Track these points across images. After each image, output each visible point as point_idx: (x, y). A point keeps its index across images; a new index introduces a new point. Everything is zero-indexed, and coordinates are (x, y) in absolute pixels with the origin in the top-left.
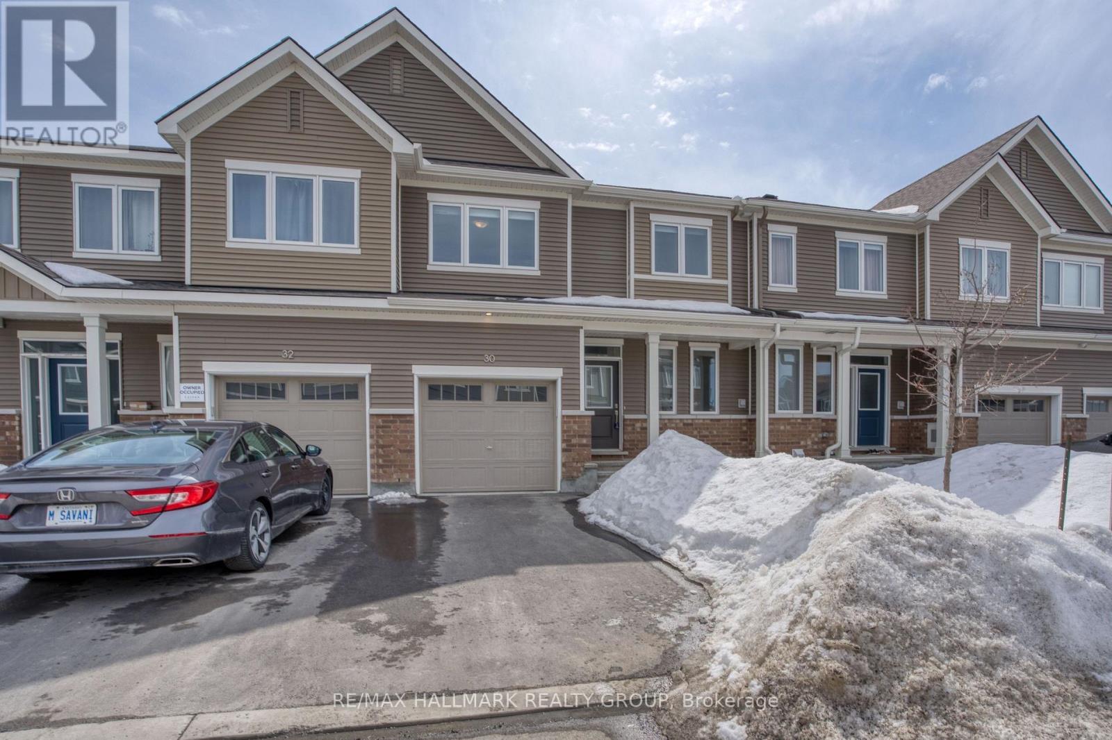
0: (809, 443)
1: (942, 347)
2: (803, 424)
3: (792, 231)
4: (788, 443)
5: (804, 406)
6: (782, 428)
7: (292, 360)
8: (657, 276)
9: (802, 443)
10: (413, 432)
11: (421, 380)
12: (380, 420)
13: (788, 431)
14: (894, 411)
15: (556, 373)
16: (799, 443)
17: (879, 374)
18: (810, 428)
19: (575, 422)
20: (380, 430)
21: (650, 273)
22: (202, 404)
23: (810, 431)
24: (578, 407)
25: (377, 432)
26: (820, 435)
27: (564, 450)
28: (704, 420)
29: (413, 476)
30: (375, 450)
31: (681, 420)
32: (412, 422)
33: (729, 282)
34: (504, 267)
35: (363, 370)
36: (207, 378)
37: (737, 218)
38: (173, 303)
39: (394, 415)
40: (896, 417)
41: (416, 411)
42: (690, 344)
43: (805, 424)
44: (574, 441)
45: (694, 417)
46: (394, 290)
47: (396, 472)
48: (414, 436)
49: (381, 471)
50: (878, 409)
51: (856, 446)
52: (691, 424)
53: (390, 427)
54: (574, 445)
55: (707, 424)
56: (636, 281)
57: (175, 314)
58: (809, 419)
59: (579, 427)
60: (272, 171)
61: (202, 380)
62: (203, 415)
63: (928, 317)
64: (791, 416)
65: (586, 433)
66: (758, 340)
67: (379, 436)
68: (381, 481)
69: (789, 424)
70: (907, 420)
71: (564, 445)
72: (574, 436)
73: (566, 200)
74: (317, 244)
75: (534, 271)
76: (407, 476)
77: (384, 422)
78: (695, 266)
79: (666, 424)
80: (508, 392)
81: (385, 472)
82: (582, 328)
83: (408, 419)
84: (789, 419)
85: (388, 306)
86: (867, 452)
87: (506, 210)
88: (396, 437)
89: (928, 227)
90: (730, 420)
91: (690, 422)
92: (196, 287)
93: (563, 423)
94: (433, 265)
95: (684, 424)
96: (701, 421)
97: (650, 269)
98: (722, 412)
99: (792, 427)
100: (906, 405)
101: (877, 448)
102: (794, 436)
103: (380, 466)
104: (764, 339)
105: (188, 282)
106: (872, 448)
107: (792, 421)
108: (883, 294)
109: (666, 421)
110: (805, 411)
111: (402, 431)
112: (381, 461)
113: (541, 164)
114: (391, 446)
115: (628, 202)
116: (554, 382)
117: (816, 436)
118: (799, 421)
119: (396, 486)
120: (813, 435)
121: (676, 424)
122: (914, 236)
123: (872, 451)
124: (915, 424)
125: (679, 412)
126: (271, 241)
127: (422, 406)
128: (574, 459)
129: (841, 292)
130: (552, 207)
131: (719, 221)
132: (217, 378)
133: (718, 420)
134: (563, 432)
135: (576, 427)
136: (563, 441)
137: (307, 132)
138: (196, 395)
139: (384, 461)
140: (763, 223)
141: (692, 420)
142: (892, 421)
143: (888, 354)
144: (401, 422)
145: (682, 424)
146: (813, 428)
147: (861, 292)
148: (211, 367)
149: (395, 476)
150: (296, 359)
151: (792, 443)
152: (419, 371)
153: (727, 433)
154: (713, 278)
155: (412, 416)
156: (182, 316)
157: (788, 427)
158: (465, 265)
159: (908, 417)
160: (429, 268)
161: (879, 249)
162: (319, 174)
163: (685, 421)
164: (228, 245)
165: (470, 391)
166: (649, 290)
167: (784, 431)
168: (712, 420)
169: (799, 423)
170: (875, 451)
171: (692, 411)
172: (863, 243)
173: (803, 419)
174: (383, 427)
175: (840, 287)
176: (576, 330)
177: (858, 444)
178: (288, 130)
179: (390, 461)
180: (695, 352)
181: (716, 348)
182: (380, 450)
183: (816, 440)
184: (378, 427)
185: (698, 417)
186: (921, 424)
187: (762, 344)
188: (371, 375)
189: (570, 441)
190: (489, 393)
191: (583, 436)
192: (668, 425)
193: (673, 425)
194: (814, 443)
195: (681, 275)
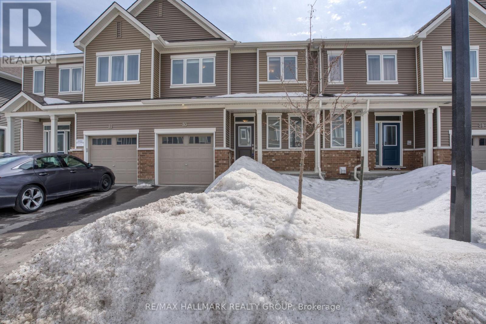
0: (350, 163)
1: (427, 109)
2: (346, 153)
3: (340, 53)
4: (338, 164)
5: (347, 144)
6: (334, 155)
7: (112, 128)
8: (270, 82)
9: (346, 164)
10: (154, 157)
11: (159, 135)
12: (141, 153)
13: (337, 157)
14: (405, 146)
15: (212, 130)
16: (344, 164)
17: (396, 126)
18: (350, 156)
19: (220, 153)
20: (141, 157)
21: (266, 81)
22: (82, 147)
23: (349, 157)
24: (222, 146)
25: (140, 157)
26: (356, 160)
27: (216, 166)
29: (154, 177)
30: (139, 165)
31: (283, 152)
32: (154, 153)
33: (306, 82)
34: (201, 84)
35: (135, 132)
37: (312, 50)
38: (75, 109)
39: (147, 151)
40: (406, 150)
41: (156, 149)
43: (347, 153)
44: (220, 162)
45: (290, 150)
46: (152, 97)
47: (147, 175)
48: (154, 160)
49: (141, 175)
50: (396, 145)
51: (382, 165)
52: (288, 154)
53: (145, 156)
54: (220, 164)
55: (297, 154)
56: (260, 85)
57: (76, 113)
58: (350, 151)
59: (222, 155)
60: (110, 54)
61: (83, 138)
63: (423, 92)
65: (225, 158)
67: (141, 160)
68: (141, 179)
69: (337, 154)
70: (413, 151)
71: (216, 164)
72: (220, 160)
73: (227, 51)
74: (125, 82)
75: (213, 84)
76: (151, 177)
77: (143, 153)
78: (289, 74)
79: (275, 154)
80: (196, 139)
81: (143, 175)
82: (224, 108)
83: (152, 152)
84: (338, 151)
85: (142, 104)
86: (386, 169)
87: (201, 59)
88: (147, 160)
89: (421, 42)
90: (309, 151)
91: (288, 152)
92: (86, 102)
93: (216, 153)
94: (173, 86)
95: (285, 154)
96: (294, 152)
97: (267, 79)
99: (340, 155)
100: (412, 142)
101: (393, 167)
102: (340, 160)
103: (141, 172)
104: (317, 109)
105: (83, 101)
106: (390, 167)
107: (340, 152)
108: (395, 82)
109: (276, 152)
110: (347, 147)
111: (149, 157)
112: (141, 170)
114: (145, 164)
115: (256, 48)
117: (354, 160)
118: (344, 152)
119: (146, 181)
120: (352, 159)
121: (281, 154)
122: (414, 48)
123: (389, 169)
124: (417, 153)
125: (283, 148)
126: (110, 82)
127: (159, 147)
128: (220, 170)
129: (369, 82)
130: (221, 55)
131: (301, 53)
132: (89, 137)
134: (216, 157)
135: (221, 155)
136: (216, 162)
137: (123, 37)
138: (81, 144)
139: (143, 170)
140: (324, 51)
141: (289, 151)
142: (404, 152)
143: (401, 114)
144: (149, 153)
145: (283, 154)
146: (352, 155)
147: (382, 81)
148: (86, 133)
149: (146, 177)
150: (114, 128)
151: (340, 164)
152: (157, 131)
154: (297, 80)
155: (153, 151)
156: (78, 114)
157: (337, 155)
158: (185, 84)
159: (414, 149)
160: (171, 87)
161: (393, 58)
162: (126, 53)
163: (285, 152)
164: (96, 85)
166: (266, 89)
167: (335, 157)
169: (344, 153)
170: (391, 168)
171: (289, 147)
172: (382, 55)
173: (346, 151)
174: (142, 156)
175: (370, 80)
176: (222, 109)
177: (383, 164)
178: (116, 38)
179: (145, 170)
180: (291, 118)
181: (301, 115)
182: (141, 165)
183: (354, 162)
184: (141, 156)
185: (292, 150)
186: (420, 153)
187: (316, 112)
188: (139, 134)
189: (218, 162)
190: (186, 140)
191: (224, 160)
192: (277, 154)
193: (279, 154)
194: (352, 164)
195: (282, 81)
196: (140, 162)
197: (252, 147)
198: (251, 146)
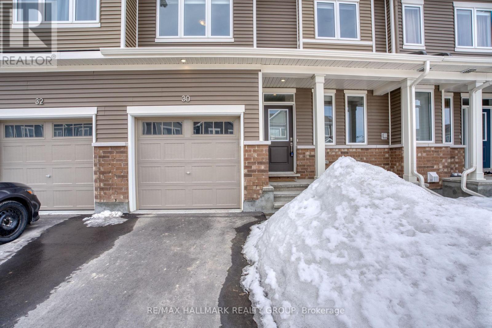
0: (441, 167)
2: (436, 151)
4: (425, 167)
5: (436, 137)
6: (420, 154)
7: (43, 105)
9: (435, 167)
10: (127, 160)
11: (135, 118)
12: (102, 152)
13: (424, 158)
15: (239, 109)
16: (433, 167)
18: (441, 155)
19: (254, 151)
20: (101, 159)
23: (441, 158)
24: (257, 138)
25: (99, 161)
26: (449, 161)
27: (246, 175)
28: (356, 149)
29: (127, 197)
30: (98, 176)
31: (339, 149)
32: (126, 152)
35: (90, 112)
39: (111, 147)
41: (130, 144)
43: (438, 152)
44: (254, 167)
45: (349, 147)
47: (113, 194)
48: (127, 164)
49: (103, 193)
53: (108, 157)
54: (254, 171)
55: (359, 152)
58: (441, 148)
59: (258, 155)
64: (427, 146)
65: (264, 161)
67: (101, 165)
68: (102, 201)
69: (424, 152)
71: (246, 170)
72: (254, 163)
76: (123, 197)
77: (104, 152)
80: (202, 127)
81: (105, 194)
83: (123, 150)
84: (425, 147)
88: (113, 165)
90: (376, 149)
91: (346, 150)
93: (245, 151)
94: (160, 39)
96: (354, 150)
97: (314, 35)
98: (369, 143)
99: (428, 154)
102: (428, 161)
103: (102, 189)
107: (427, 149)
109: (329, 150)
110: (437, 141)
111: (117, 160)
112: (102, 185)
114: (110, 172)
116: (238, 117)
117: (446, 161)
118: (433, 149)
119: (112, 206)
120: (444, 160)
121: (336, 152)
125: (338, 143)
127: (134, 140)
128: (254, 183)
129: (459, 49)
133: (367, 149)
134: (245, 159)
135: (255, 155)
136: (246, 167)
139: (105, 185)
141: (348, 149)
144: (117, 152)
145: (340, 153)
146: (444, 154)
149: (112, 197)
150: (46, 105)
151: (427, 167)
152: (133, 111)
153: (374, 159)
155: (125, 147)
160: (157, 41)
163: (343, 150)
167: (421, 158)
168: (362, 149)
169: (433, 151)
170: (490, 173)
171: (347, 143)
173: (435, 148)
174: (104, 157)
175: (458, 45)
179: (109, 185)
180: (348, 97)
181: (364, 94)
182: (102, 176)
183: (446, 164)
184: (100, 157)
185: (352, 147)
188: (97, 116)
189: (251, 167)
190: (188, 128)
191: (261, 163)
192: (330, 153)
193: (334, 153)
194: (444, 167)
195: (338, 38)
196: (99, 169)
197: (290, 142)
198: (288, 140)
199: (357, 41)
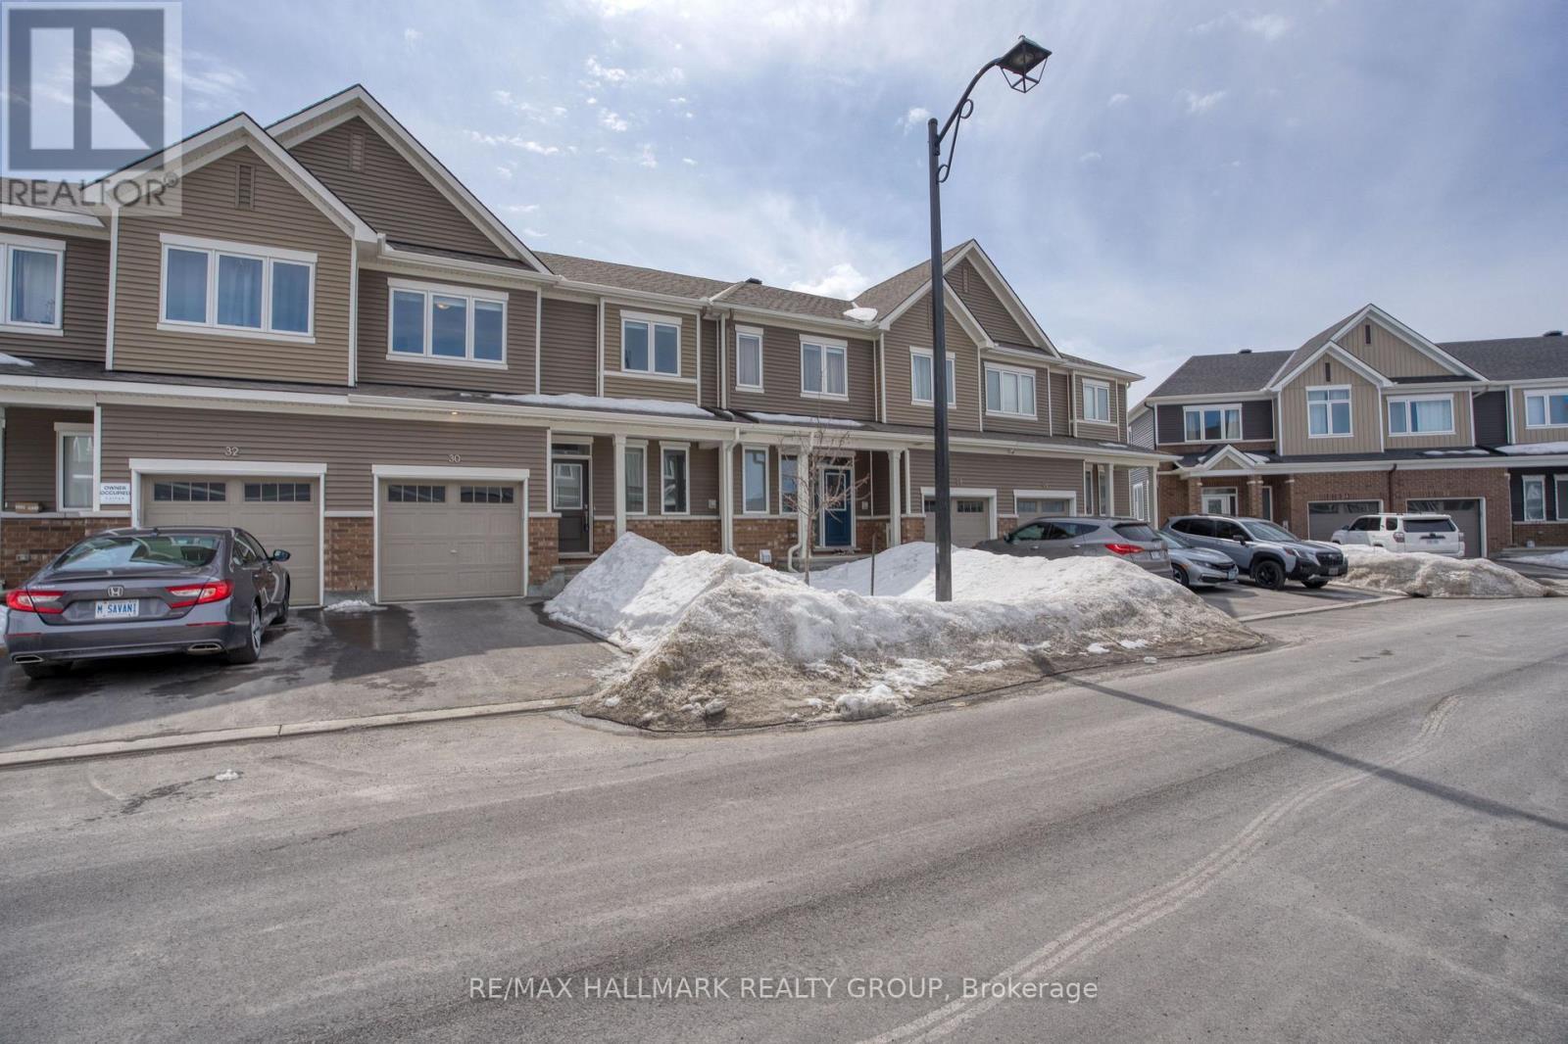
0: (776, 543)
1: (891, 452)
2: (769, 525)
3: (759, 333)
4: (757, 544)
5: (771, 507)
6: (750, 529)
7: (237, 458)
8: (626, 373)
9: (769, 544)
10: (372, 535)
11: (382, 480)
12: (336, 524)
13: (756, 532)
14: (859, 511)
15: (522, 474)
16: (765, 544)
17: (844, 475)
18: (777, 529)
19: (541, 525)
20: (336, 534)
21: (619, 370)
22: (128, 507)
23: (777, 532)
24: (544, 508)
25: (333, 536)
27: (530, 553)
28: (674, 521)
29: (371, 583)
30: (330, 556)
31: (652, 521)
32: (372, 525)
33: (697, 381)
34: (469, 360)
35: (318, 469)
36: (134, 478)
37: (706, 317)
38: (96, 393)
39: (352, 518)
40: (861, 518)
41: (375, 513)
42: (661, 443)
43: (772, 525)
44: (541, 544)
45: (665, 518)
46: (351, 383)
47: (352, 579)
48: (373, 541)
49: (336, 578)
50: (845, 509)
51: (824, 546)
52: (662, 526)
53: (346, 531)
54: (542, 548)
55: (677, 525)
56: (606, 377)
57: (98, 404)
58: (776, 520)
59: (546, 530)
60: (214, 249)
61: (129, 479)
62: (127, 520)
63: (885, 420)
64: (757, 517)
65: (553, 536)
66: (721, 442)
67: (334, 541)
68: (336, 589)
69: (756, 525)
70: (870, 520)
71: (531, 548)
72: (541, 539)
73: (536, 293)
74: (266, 330)
75: (501, 365)
76: (365, 583)
77: (340, 525)
78: (665, 362)
79: (636, 526)
80: (472, 493)
81: (340, 579)
82: (549, 428)
83: (367, 522)
84: (757, 520)
86: (832, 553)
87: (472, 300)
88: (353, 541)
89: (882, 336)
90: (700, 521)
91: (657, 524)
92: (118, 374)
93: (530, 525)
94: (393, 355)
95: (655, 526)
96: (672, 522)
97: (620, 366)
98: (692, 513)
99: (759, 528)
100: (870, 505)
101: (842, 548)
102: (761, 536)
103: (335, 573)
104: (728, 442)
105: (109, 366)
106: (838, 548)
107: (760, 522)
108: (844, 397)
109: (634, 523)
110: (772, 513)
111: (360, 536)
112: (336, 568)
113: (511, 255)
114: (348, 551)
115: (598, 297)
116: (521, 483)
117: (783, 537)
118: (766, 522)
119: (354, 594)
120: (779, 536)
121: (647, 525)
122: (871, 343)
123: (837, 552)
124: (877, 525)
125: (649, 512)
126: (211, 325)
127: (382, 508)
128: (541, 562)
129: (805, 394)
130: (521, 299)
131: (688, 320)
132: (144, 477)
133: (689, 521)
134: (530, 534)
135: (543, 529)
136: (530, 544)
137: (258, 210)
138: (120, 496)
139: (340, 568)
140: (731, 323)
141: (663, 521)
142: (857, 521)
143: (852, 455)
144: (359, 525)
145: (652, 526)
146: (780, 529)
147: (825, 394)
148: (138, 465)
149: (351, 585)
150: (242, 457)
151: (760, 544)
152: (380, 470)
153: (697, 535)
154: (683, 376)
155: (371, 519)
156: (105, 407)
157: (756, 528)
158: (428, 356)
159: (873, 517)
160: (388, 358)
161: (840, 353)
162: (269, 256)
164: (159, 327)
165: (434, 492)
166: (617, 388)
167: (751, 532)
168: (682, 521)
169: (766, 525)
170: (841, 551)
171: (663, 512)
172: (825, 347)
173: (769, 520)
174: (338, 531)
175: (805, 389)
176: (544, 430)
177: (827, 544)
178: (236, 206)
179: (346, 567)
180: (665, 451)
181: (686, 448)
182: (336, 556)
183: (783, 540)
184: (334, 531)
185: (669, 518)
186: (881, 524)
187: (725, 446)
188: (326, 475)
189: (537, 543)
190: (453, 495)
191: (549, 539)
192: (639, 526)
193: (644, 527)
194: (780, 544)
195: (651, 373)
196: (333, 547)
197: (584, 510)
198: (581, 508)
199: (676, 377)
